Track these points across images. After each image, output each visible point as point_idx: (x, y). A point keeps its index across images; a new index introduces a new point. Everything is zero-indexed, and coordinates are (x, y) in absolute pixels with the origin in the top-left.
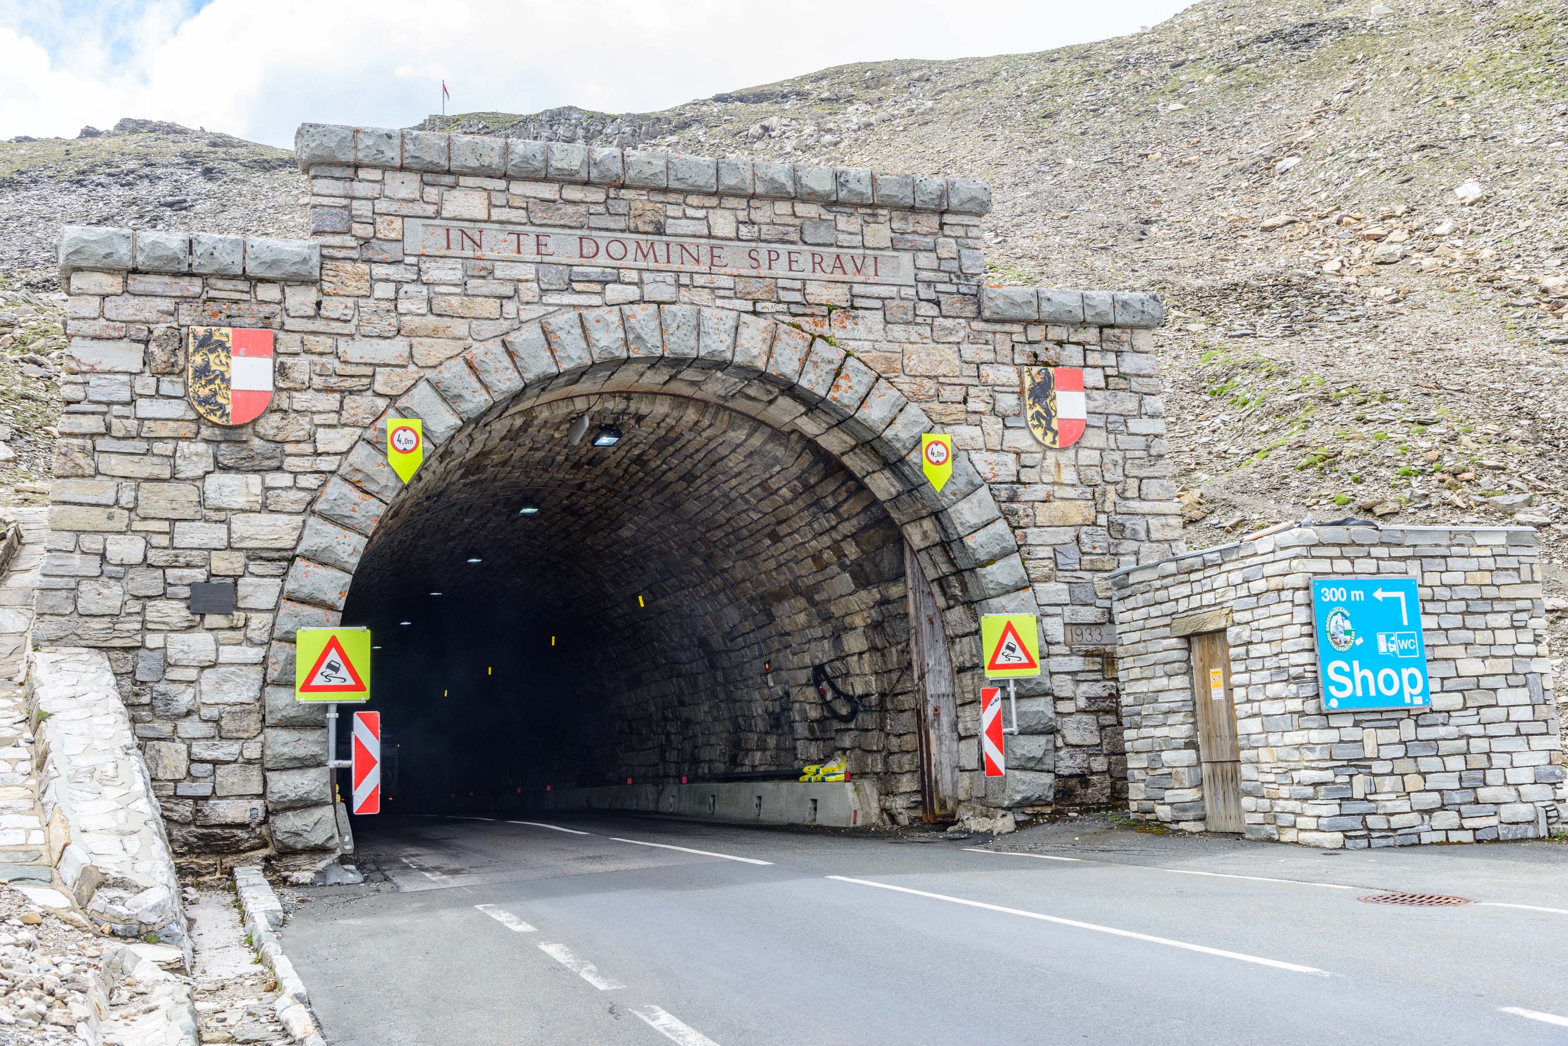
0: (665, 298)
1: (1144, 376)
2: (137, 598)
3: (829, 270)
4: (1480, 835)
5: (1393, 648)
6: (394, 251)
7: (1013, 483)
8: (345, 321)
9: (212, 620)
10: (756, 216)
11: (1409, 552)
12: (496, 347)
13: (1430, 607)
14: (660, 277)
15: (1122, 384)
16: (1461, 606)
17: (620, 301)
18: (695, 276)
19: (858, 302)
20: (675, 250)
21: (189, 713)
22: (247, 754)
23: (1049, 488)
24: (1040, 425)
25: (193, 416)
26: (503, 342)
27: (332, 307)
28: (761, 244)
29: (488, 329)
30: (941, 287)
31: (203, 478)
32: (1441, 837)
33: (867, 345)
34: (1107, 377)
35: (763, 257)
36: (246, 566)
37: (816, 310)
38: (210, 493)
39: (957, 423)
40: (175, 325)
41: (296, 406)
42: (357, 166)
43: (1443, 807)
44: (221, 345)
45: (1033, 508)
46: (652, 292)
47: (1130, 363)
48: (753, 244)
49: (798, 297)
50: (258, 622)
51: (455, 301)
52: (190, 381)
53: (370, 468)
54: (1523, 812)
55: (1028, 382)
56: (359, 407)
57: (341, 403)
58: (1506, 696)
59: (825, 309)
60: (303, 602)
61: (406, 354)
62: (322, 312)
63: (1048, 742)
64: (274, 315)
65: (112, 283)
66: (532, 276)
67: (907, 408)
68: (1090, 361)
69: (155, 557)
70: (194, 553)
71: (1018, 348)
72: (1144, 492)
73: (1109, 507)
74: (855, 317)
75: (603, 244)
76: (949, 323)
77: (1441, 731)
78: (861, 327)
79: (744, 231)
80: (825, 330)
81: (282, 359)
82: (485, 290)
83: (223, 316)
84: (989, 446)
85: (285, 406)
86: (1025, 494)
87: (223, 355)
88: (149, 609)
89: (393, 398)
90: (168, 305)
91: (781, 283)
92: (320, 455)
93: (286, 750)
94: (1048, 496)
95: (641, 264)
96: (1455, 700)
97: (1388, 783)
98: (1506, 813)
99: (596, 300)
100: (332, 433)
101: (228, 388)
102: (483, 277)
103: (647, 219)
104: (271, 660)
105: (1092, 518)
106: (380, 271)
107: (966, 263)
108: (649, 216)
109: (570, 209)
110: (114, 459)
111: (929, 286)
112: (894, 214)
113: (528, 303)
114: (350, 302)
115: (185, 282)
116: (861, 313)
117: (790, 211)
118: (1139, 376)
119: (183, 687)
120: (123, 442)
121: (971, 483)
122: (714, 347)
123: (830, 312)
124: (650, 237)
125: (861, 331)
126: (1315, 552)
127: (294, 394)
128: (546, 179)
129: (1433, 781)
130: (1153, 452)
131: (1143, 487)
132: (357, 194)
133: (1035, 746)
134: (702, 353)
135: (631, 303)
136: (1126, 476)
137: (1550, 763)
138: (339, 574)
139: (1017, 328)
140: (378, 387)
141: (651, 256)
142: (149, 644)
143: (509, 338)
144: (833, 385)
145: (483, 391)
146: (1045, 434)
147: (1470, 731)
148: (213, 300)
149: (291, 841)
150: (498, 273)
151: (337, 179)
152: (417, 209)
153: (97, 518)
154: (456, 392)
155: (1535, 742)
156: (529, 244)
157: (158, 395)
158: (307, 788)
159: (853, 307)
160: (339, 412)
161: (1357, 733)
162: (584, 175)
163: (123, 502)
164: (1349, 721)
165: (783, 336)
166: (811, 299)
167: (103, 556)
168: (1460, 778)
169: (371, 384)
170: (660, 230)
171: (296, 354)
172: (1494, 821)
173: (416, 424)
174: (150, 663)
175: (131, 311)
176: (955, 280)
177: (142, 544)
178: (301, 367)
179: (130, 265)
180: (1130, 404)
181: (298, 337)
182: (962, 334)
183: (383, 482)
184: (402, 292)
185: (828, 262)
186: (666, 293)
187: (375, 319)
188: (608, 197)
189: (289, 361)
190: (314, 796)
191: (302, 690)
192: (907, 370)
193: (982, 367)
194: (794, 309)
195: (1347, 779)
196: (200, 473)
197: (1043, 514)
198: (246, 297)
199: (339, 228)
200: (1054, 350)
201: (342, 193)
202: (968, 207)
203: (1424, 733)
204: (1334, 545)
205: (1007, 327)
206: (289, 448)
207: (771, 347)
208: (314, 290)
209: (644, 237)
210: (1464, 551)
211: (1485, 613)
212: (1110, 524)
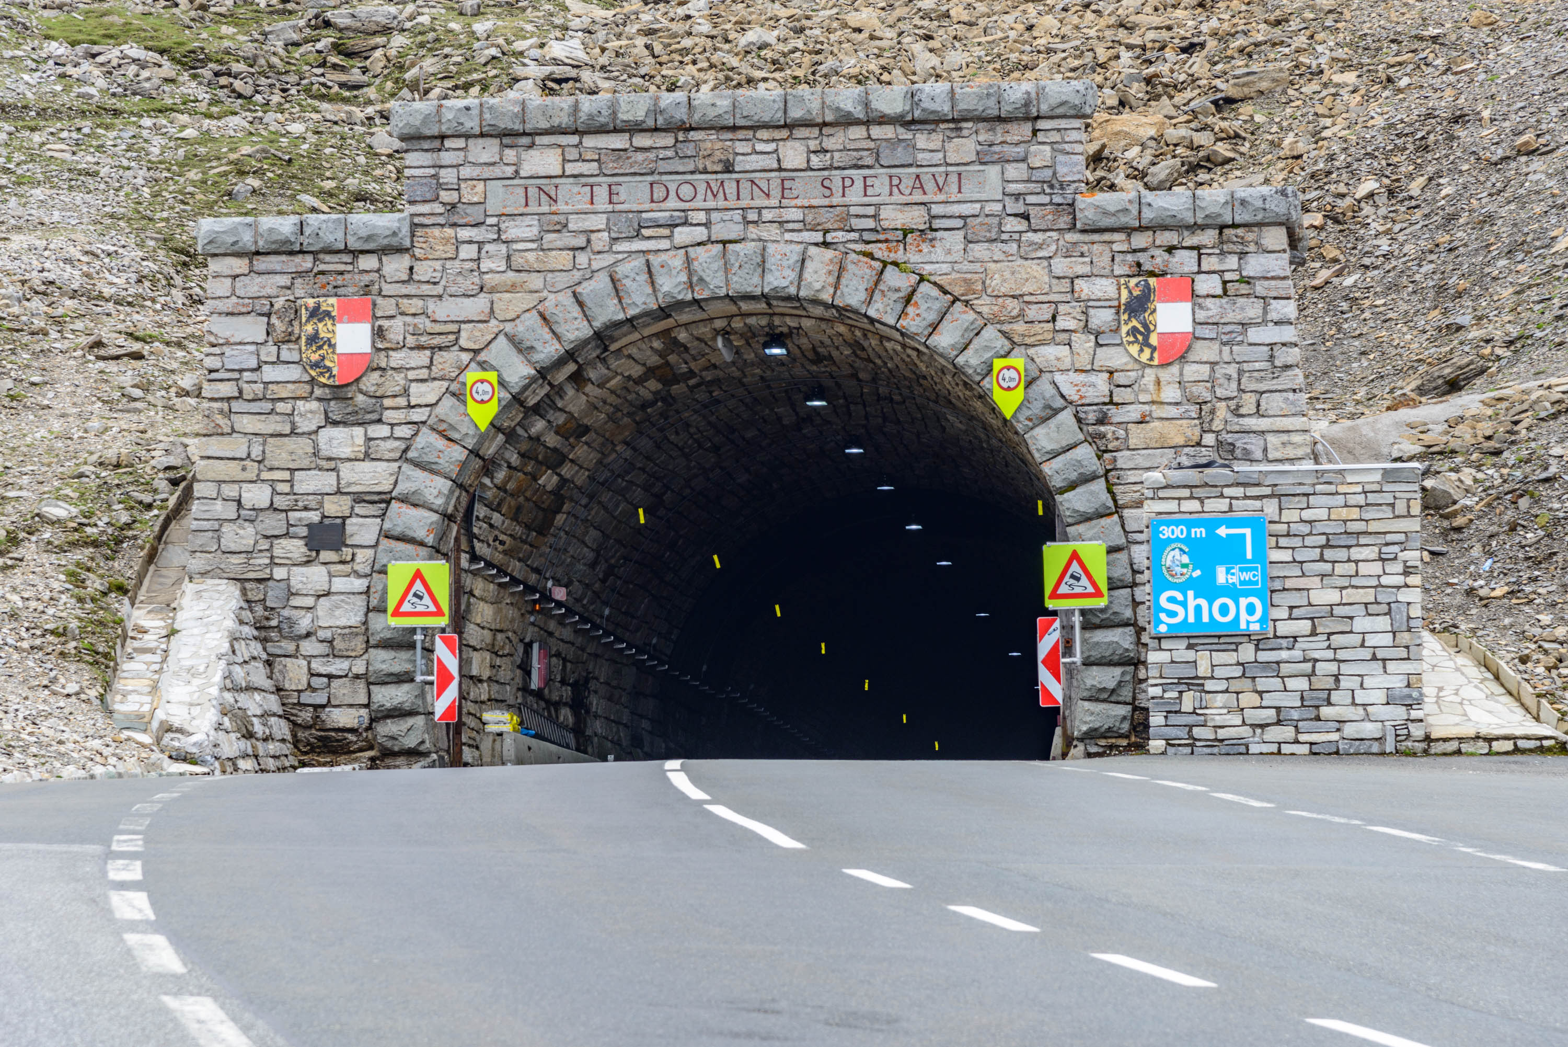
0: (732, 236)
1: (1273, 278)
2: (267, 537)
3: (907, 192)
4: (1315, 749)
5: (1233, 579)
6: (475, 214)
7: (1105, 404)
8: (435, 283)
9: (326, 555)
10: (828, 143)
11: (1268, 491)
12: (566, 299)
13: (1283, 542)
14: (727, 215)
15: (1244, 289)
16: (1322, 540)
17: (688, 242)
18: (764, 212)
19: (937, 224)
20: (745, 186)
21: (308, 635)
22: (355, 670)
23: (1147, 407)
24: (1137, 341)
25: (306, 378)
26: (574, 293)
27: (424, 271)
28: (834, 172)
29: (562, 280)
30: (1031, 199)
31: (316, 432)
32: (1274, 748)
33: (945, 268)
34: (1225, 283)
35: (837, 184)
36: (352, 508)
37: (890, 236)
38: (322, 446)
39: (1042, 343)
40: (292, 298)
41: (393, 365)
42: (443, 137)
43: (1279, 723)
44: (328, 314)
45: (1126, 430)
46: (719, 231)
47: (1255, 265)
48: (826, 173)
49: (870, 223)
50: (363, 556)
51: (531, 256)
52: (303, 348)
53: (453, 418)
54: (1370, 729)
55: (1125, 294)
56: (447, 361)
57: (431, 359)
58: (1362, 624)
59: (900, 233)
60: (398, 539)
61: (487, 310)
62: (415, 277)
63: (1123, 674)
64: (372, 282)
65: (239, 265)
66: (603, 227)
67: (983, 332)
68: (1205, 267)
69: (280, 502)
70: (311, 497)
71: (1118, 258)
72: (1262, 408)
73: (1217, 425)
74: (931, 240)
75: (672, 187)
76: (1038, 237)
77: (1284, 655)
78: (939, 250)
79: (815, 161)
80: (899, 256)
81: (377, 323)
82: (559, 244)
83: (330, 287)
84: (1077, 366)
85: (383, 365)
86: (1117, 415)
87: (329, 323)
88: (275, 547)
89: (476, 352)
90: (284, 280)
91: (853, 210)
92: (413, 407)
93: (384, 667)
94: (1144, 416)
95: (711, 204)
96: (1305, 626)
97: (1220, 699)
98: (1350, 730)
99: (664, 244)
100: (423, 387)
101: (333, 352)
102: (559, 231)
103: (716, 159)
104: (372, 590)
105: (1196, 438)
106: (464, 234)
107: (1061, 170)
108: (718, 155)
109: (640, 156)
110: (246, 419)
111: (1017, 200)
112: (981, 125)
113: (599, 252)
114: (438, 265)
115: (298, 259)
116: (939, 234)
117: (865, 134)
118: (1266, 278)
119: (303, 612)
120: (253, 404)
121: (1050, 407)
122: (776, 284)
123: (905, 236)
124: (719, 176)
125: (939, 253)
126: (1161, 494)
127: (391, 353)
128: (616, 130)
129: (1268, 700)
130: (1278, 363)
131: (1263, 403)
132: (444, 163)
133: (1107, 677)
134: (766, 290)
135: (699, 244)
136: (1244, 391)
137: (1408, 686)
138: (427, 514)
139: (1121, 236)
140: (463, 342)
141: (721, 194)
142: (276, 576)
143: (579, 289)
144: (903, 314)
145: (555, 341)
146: (1141, 351)
147: (1316, 655)
148: (322, 273)
149: (389, 744)
150: (571, 226)
151: (427, 150)
152: (497, 171)
153: (233, 470)
154: (528, 344)
155: (1391, 666)
156: (602, 193)
157: (279, 361)
158: (400, 700)
159: (932, 230)
160: (429, 368)
161: (1190, 655)
162: (650, 123)
163: (253, 456)
164: (1183, 644)
165: (850, 267)
166: (885, 224)
167: (239, 502)
168: (1302, 698)
169: (457, 339)
170: (728, 168)
171: (393, 317)
172: (1335, 737)
173: (492, 376)
174: (277, 592)
175: (256, 288)
176: (1048, 191)
177: (268, 491)
178: (396, 329)
179: (253, 249)
180: (1253, 310)
181: (393, 301)
182: (1054, 247)
183: (464, 430)
184: (483, 252)
185: (907, 183)
186: (733, 232)
187: (460, 279)
188: (677, 141)
189: (385, 323)
190: (407, 706)
191: (393, 615)
192: (989, 291)
193: (1076, 281)
194: (867, 236)
195: (1176, 695)
196: (314, 428)
197: (1137, 436)
198: (350, 268)
199: (428, 196)
200: (1161, 257)
201: (430, 163)
202: (1060, 111)
203: (1264, 656)
204: (1185, 487)
205: (1107, 237)
206: (387, 402)
207: (839, 277)
208: (407, 257)
209: (714, 176)
210: (1332, 488)
211: (1349, 547)
212: (1220, 444)
